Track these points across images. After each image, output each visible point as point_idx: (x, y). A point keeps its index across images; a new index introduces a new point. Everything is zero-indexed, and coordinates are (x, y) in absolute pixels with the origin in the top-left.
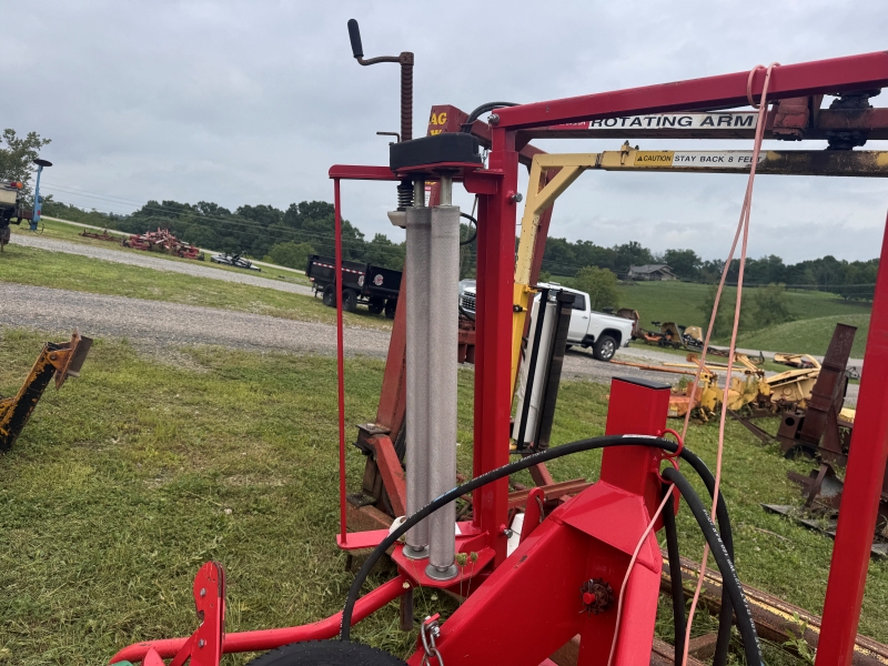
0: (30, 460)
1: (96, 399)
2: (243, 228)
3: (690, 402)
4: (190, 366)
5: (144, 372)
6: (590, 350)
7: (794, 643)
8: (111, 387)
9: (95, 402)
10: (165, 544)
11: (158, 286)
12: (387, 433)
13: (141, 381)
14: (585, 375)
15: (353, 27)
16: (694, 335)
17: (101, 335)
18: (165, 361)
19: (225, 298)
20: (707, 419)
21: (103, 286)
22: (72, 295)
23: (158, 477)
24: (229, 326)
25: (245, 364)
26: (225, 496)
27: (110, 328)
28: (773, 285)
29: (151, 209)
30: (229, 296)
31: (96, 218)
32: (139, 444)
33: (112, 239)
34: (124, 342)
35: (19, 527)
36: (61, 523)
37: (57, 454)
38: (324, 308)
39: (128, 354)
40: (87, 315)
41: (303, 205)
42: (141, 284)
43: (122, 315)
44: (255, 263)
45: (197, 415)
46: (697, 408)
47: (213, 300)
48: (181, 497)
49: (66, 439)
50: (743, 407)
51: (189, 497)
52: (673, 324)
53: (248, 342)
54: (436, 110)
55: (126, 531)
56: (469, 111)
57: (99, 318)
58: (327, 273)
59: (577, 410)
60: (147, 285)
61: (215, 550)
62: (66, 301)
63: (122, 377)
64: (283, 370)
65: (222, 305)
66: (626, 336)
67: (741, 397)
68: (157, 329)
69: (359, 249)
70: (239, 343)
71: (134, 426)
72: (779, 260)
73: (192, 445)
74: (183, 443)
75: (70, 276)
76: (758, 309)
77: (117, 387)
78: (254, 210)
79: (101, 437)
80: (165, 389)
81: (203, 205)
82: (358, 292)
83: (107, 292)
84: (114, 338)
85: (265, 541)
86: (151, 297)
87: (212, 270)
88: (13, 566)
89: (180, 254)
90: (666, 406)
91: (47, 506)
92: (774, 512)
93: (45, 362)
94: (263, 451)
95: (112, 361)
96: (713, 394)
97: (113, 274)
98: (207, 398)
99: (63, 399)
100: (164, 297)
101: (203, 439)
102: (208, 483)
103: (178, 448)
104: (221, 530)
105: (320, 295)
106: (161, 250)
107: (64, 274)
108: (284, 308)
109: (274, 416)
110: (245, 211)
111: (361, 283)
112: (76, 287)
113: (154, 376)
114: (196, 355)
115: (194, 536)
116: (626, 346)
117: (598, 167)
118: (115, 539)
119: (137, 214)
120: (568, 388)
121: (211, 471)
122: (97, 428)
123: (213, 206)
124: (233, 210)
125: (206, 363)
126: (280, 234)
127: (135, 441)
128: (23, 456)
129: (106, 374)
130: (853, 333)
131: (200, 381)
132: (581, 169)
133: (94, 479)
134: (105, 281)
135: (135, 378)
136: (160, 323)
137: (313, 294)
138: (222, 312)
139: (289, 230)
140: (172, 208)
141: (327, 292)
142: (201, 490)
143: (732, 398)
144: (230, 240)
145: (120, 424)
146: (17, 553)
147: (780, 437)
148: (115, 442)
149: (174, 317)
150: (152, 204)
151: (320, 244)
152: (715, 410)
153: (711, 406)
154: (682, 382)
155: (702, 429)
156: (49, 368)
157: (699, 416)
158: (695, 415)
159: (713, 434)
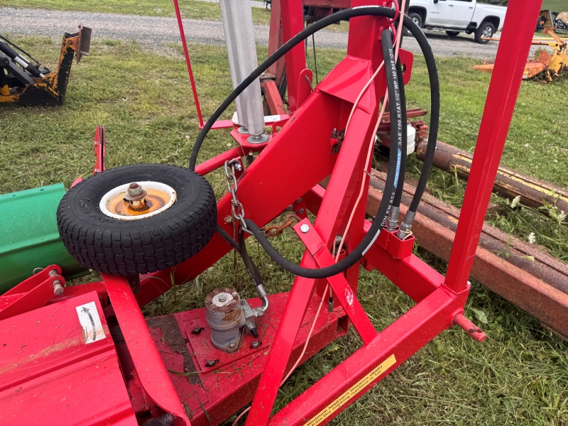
0: (75, 110)
1: (114, 76)
3: (540, 67)
4: (174, 56)
5: (144, 60)
6: (472, 35)
7: (546, 207)
8: (124, 69)
9: (113, 78)
10: (147, 153)
11: (160, 7)
12: (274, 79)
13: (143, 66)
14: (461, 53)
16: (564, 20)
17: (120, 39)
18: (159, 53)
19: (204, 12)
20: (551, 79)
21: (125, 9)
22: (103, 15)
23: (148, 119)
24: (202, 29)
25: (209, 53)
26: (187, 128)
27: (125, 34)
30: (207, 11)
32: (138, 101)
34: (134, 42)
35: (65, 143)
36: (88, 142)
37: (89, 107)
39: (136, 50)
40: (111, 26)
42: (149, 7)
43: (132, 26)
45: (176, 84)
46: (544, 71)
47: (196, 14)
48: (159, 128)
49: (95, 99)
51: (164, 129)
52: (547, 11)
53: (214, 39)
55: (124, 145)
57: (118, 28)
59: (447, 77)
60: (153, 7)
61: (176, 156)
62: (98, 19)
63: (131, 63)
65: (201, 17)
68: (155, 33)
70: (207, 40)
71: (135, 91)
73: (170, 101)
74: (165, 100)
75: (105, 4)
77: (127, 69)
79: (116, 97)
80: (158, 69)
83: (127, 13)
84: (127, 40)
85: (207, 152)
88: (61, 162)
91: (82, 133)
93: (66, 46)
94: (214, 105)
95: (126, 54)
96: (560, 59)
98: (182, 74)
99: (94, 77)
101: (178, 98)
102: (176, 121)
103: (162, 103)
104: (182, 146)
105: (269, 7)
107: (101, 3)
109: (224, 84)
112: (107, 11)
113: (151, 62)
114: (178, 49)
115: (164, 149)
118: (118, 149)
120: (445, 62)
121: (180, 115)
122: (113, 92)
127: (136, 99)
128: (70, 108)
129: (121, 62)
131: (180, 64)
133: (109, 119)
134: (127, 6)
135: (139, 63)
136: (157, 29)
137: (265, 7)
138: (200, 21)
142: (171, 125)
145: (127, 90)
146: (63, 156)
148: (124, 100)
149: (166, 25)
152: (559, 72)
153: (557, 69)
154: (537, 53)
155: (545, 87)
156: (70, 50)
157: (544, 77)
158: (541, 77)
159: (552, 89)
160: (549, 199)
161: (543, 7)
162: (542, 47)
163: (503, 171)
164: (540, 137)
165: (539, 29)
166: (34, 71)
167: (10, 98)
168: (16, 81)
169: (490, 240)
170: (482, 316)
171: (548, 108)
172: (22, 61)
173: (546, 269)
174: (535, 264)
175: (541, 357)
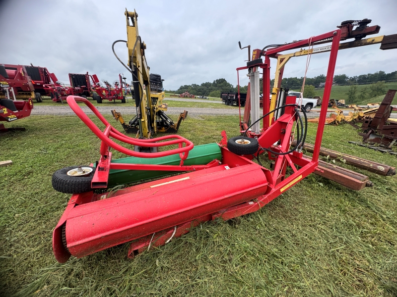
2: (203, 89)
3: (333, 120)
4: (200, 119)
11: (189, 105)
12: (246, 123)
15: (239, 43)
16: (342, 103)
18: (196, 118)
20: (338, 124)
24: (207, 111)
25: (211, 118)
26: (214, 139)
28: (379, 82)
29: (181, 88)
30: (204, 105)
31: (170, 92)
33: (176, 96)
38: (225, 106)
41: (217, 80)
42: (185, 105)
44: (207, 97)
45: (205, 127)
46: (335, 121)
47: (201, 106)
50: (352, 121)
52: (334, 100)
53: (211, 114)
54: (254, 51)
56: (262, 49)
58: (225, 97)
60: (187, 105)
64: (219, 119)
66: (315, 104)
67: (352, 117)
69: (232, 90)
70: (209, 114)
71: (195, 129)
72: (383, 72)
73: (206, 131)
74: (204, 131)
75: (172, 104)
76: (371, 91)
78: (205, 84)
79: (190, 131)
81: (193, 85)
82: (234, 100)
86: (188, 107)
87: (198, 100)
89: (191, 97)
90: (324, 121)
92: (351, 143)
94: (219, 132)
96: (341, 117)
97: (179, 103)
98: (206, 124)
100: (191, 107)
105: (224, 103)
106: (187, 97)
108: (216, 106)
109: (220, 127)
110: (203, 85)
111: (234, 98)
113: (195, 121)
114: (201, 117)
116: (315, 107)
117: (294, 56)
119: (178, 90)
122: (189, 129)
123: (195, 85)
124: (200, 85)
125: (203, 118)
126: (212, 89)
127: (196, 131)
130: (395, 92)
131: (203, 121)
132: (290, 57)
134: (178, 105)
137: (222, 103)
138: (204, 108)
139: (214, 88)
140: (186, 87)
141: (226, 102)
142: (210, 137)
143: (349, 118)
144: (200, 93)
147: (362, 127)
149: (195, 110)
150: (182, 86)
151: (222, 90)
152: (341, 121)
153: (340, 120)
154: (331, 115)
155: (336, 127)
156: (182, 117)
157: (335, 123)
158: (334, 123)
159: (339, 127)
160: (340, 156)
161: (331, 98)
162: (333, 113)
163: (322, 148)
164: (335, 143)
165: (330, 106)
166: (171, 123)
167: (164, 131)
168: (167, 126)
169: (321, 163)
170: (321, 184)
171: (337, 134)
172: (169, 120)
173: (340, 170)
174: (336, 169)
175: (341, 194)
